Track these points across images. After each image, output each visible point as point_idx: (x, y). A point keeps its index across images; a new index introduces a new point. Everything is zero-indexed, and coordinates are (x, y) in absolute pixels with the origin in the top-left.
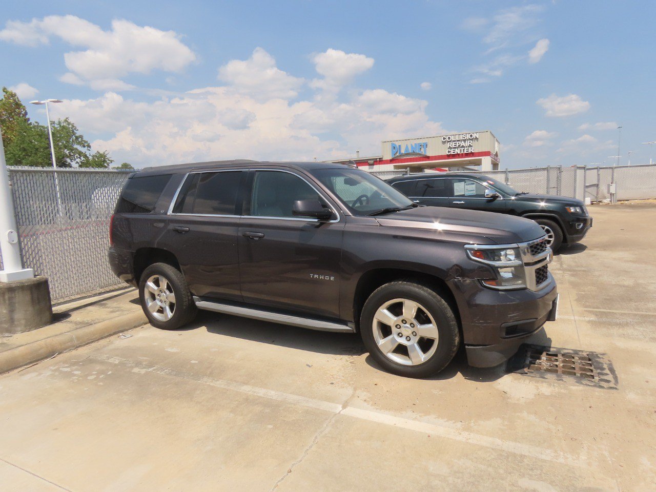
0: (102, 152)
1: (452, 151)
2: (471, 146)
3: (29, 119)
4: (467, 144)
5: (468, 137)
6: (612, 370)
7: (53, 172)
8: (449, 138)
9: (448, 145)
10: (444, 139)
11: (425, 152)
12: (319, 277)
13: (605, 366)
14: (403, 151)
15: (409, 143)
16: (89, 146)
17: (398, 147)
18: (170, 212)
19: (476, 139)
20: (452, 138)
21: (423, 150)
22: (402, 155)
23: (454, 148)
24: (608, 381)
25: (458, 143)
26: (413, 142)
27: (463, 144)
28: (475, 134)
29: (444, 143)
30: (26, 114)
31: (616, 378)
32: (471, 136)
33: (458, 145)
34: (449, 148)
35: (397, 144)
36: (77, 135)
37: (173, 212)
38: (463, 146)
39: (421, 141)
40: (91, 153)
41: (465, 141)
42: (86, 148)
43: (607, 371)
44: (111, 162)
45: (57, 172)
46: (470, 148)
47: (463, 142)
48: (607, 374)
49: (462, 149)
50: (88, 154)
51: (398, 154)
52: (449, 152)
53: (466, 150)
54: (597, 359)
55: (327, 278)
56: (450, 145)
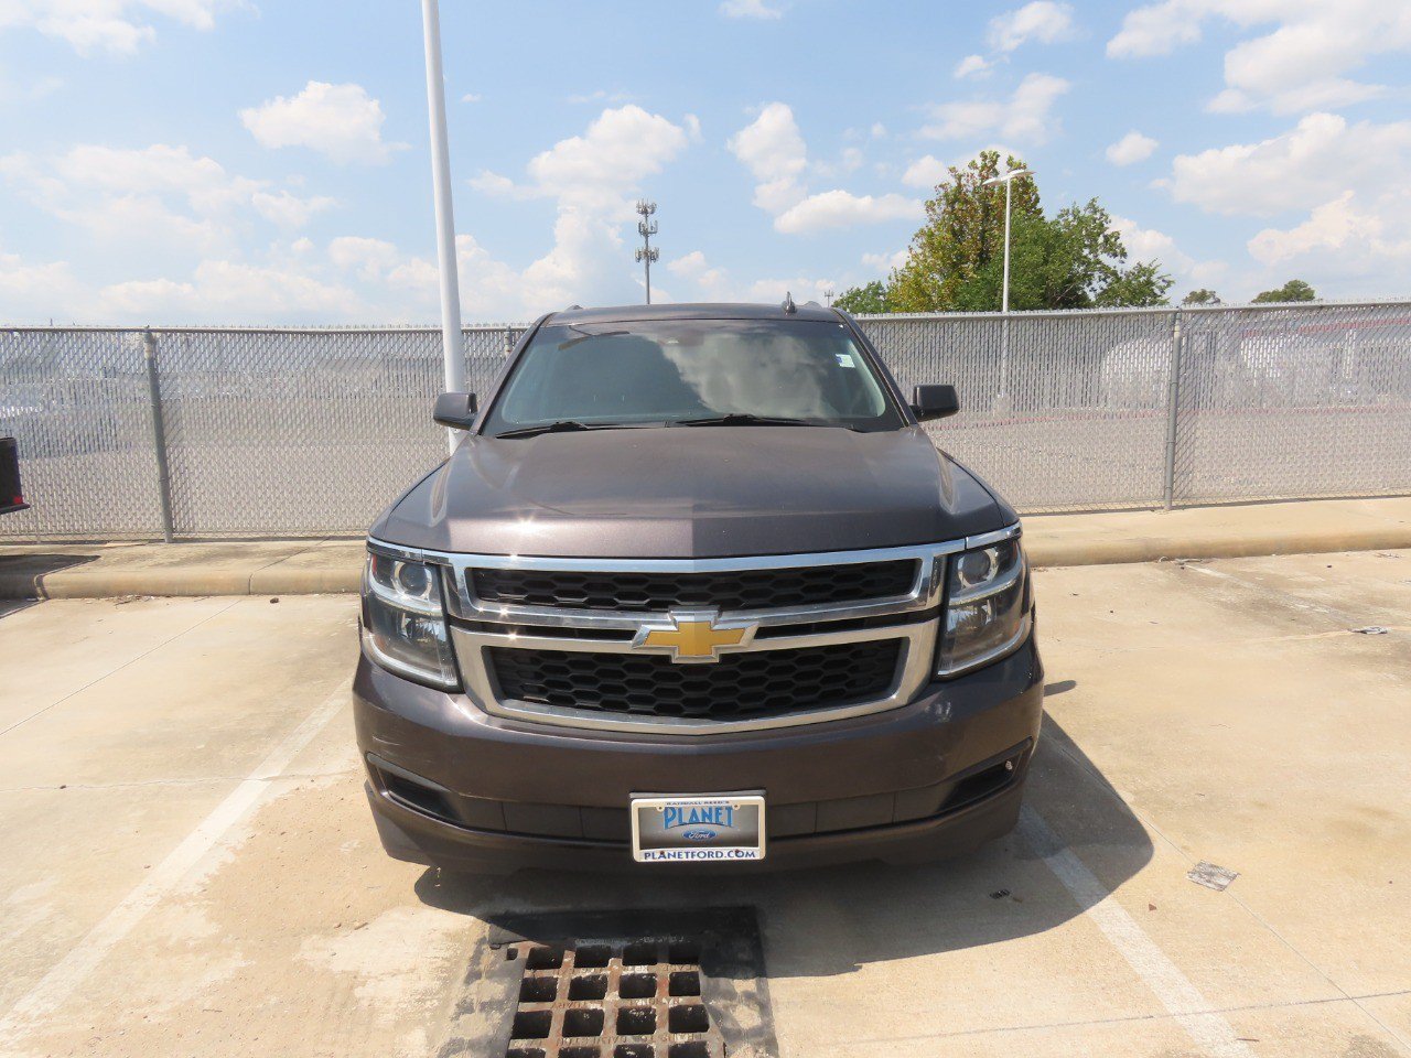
0: (1145, 265)
3: (1040, 211)
7: (1002, 319)
16: (1124, 254)
30: (1037, 200)
36: (1108, 232)
40: (1125, 267)
42: (1118, 258)
44: (1169, 285)
45: (1010, 319)
50: (1118, 270)
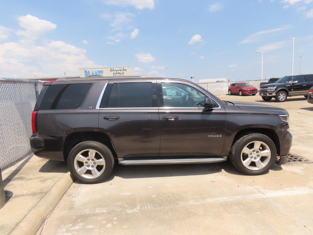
1: (115, 75)
2: (124, 73)
4: (121, 72)
5: (122, 69)
8: (113, 69)
9: (113, 72)
10: (111, 69)
11: (102, 74)
12: (213, 136)
14: (91, 74)
15: (94, 70)
17: (88, 71)
18: (98, 107)
19: (126, 70)
20: (115, 69)
21: (101, 74)
22: (91, 76)
23: (116, 74)
25: (117, 71)
26: (96, 70)
27: (119, 72)
28: (125, 68)
29: (111, 71)
32: (123, 68)
33: (117, 72)
34: (113, 74)
35: (88, 70)
37: (100, 107)
38: (120, 73)
39: (100, 70)
41: (120, 70)
46: (123, 74)
47: (120, 71)
49: (120, 74)
51: (88, 75)
52: (114, 75)
53: (121, 75)
55: (218, 136)
56: (114, 72)
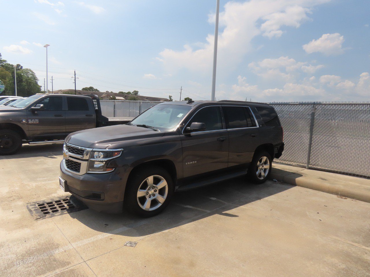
6: (30, 211)
13: (34, 212)
24: (31, 205)
31: (28, 208)
43: (33, 209)
48: (32, 208)
54: (40, 214)
